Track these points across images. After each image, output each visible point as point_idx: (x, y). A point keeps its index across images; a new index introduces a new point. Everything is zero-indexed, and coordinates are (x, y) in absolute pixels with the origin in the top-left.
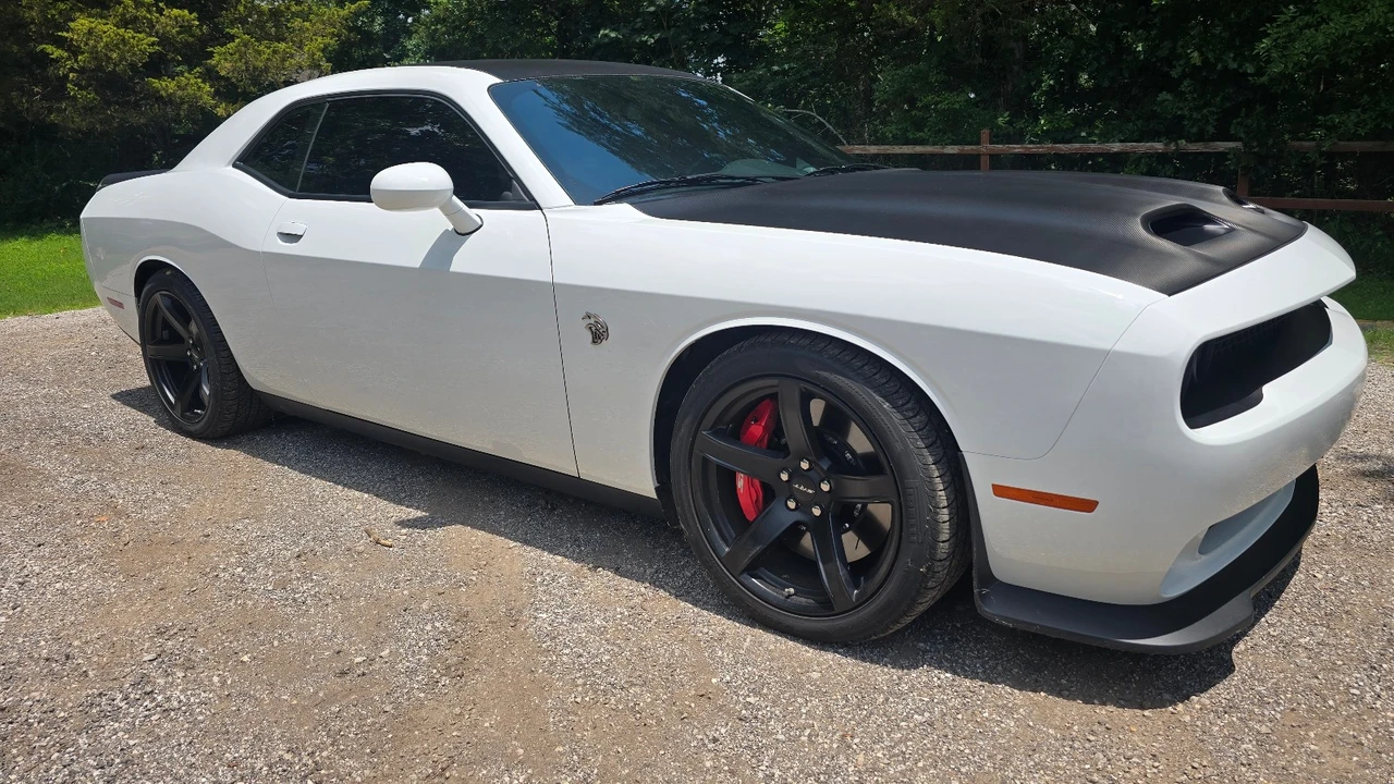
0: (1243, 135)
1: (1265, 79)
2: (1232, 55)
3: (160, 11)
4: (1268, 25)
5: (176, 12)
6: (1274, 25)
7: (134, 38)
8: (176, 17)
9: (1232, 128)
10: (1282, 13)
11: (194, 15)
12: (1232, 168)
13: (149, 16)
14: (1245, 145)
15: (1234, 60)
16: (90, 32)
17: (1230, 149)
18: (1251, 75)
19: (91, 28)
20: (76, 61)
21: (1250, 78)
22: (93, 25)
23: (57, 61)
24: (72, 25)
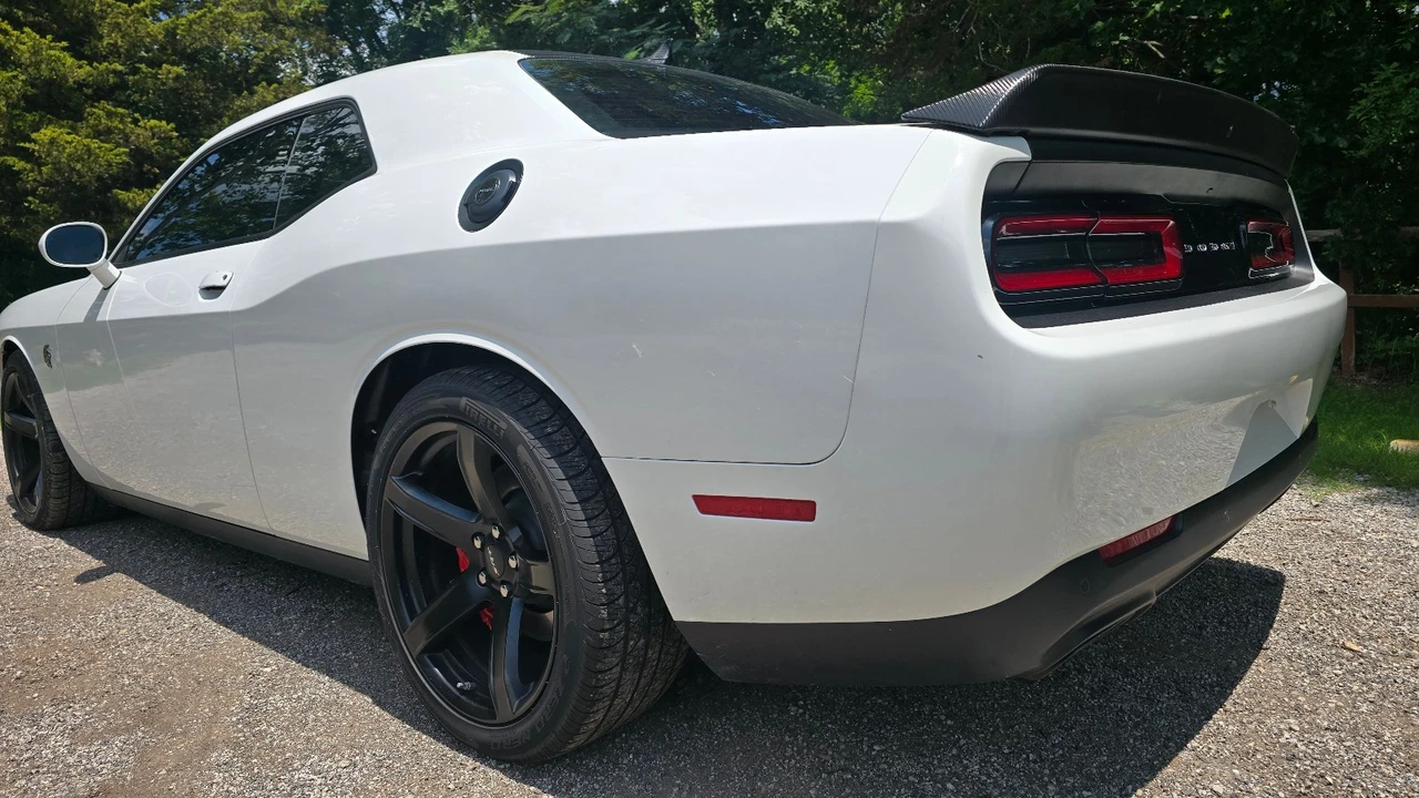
0: (1341, 220)
1: (1363, 152)
2: (1317, 129)
3: (135, 122)
4: (1364, 85)
5: (153, 122)
6: (1372, 84)
7: (100, 148)
8: (151, 128)
9: (1327, 211)
10: (1383, 70)
11: (172, 125)
12: (1332, 259)
13: (121, 126)
14: (1345, 232)
15: (1321, 133)
16: (52, 141)
17: (1326, 237)
18: (1345, 149)
19: (53, 138)
20: (40, 172)
21: (1345, 152)
22: (55, 135)
23: (19, 172)
24: (34, 136)
